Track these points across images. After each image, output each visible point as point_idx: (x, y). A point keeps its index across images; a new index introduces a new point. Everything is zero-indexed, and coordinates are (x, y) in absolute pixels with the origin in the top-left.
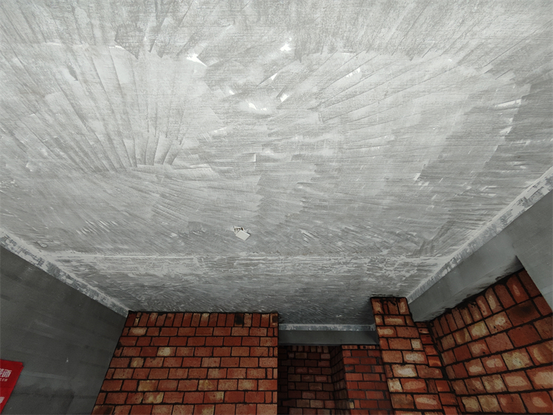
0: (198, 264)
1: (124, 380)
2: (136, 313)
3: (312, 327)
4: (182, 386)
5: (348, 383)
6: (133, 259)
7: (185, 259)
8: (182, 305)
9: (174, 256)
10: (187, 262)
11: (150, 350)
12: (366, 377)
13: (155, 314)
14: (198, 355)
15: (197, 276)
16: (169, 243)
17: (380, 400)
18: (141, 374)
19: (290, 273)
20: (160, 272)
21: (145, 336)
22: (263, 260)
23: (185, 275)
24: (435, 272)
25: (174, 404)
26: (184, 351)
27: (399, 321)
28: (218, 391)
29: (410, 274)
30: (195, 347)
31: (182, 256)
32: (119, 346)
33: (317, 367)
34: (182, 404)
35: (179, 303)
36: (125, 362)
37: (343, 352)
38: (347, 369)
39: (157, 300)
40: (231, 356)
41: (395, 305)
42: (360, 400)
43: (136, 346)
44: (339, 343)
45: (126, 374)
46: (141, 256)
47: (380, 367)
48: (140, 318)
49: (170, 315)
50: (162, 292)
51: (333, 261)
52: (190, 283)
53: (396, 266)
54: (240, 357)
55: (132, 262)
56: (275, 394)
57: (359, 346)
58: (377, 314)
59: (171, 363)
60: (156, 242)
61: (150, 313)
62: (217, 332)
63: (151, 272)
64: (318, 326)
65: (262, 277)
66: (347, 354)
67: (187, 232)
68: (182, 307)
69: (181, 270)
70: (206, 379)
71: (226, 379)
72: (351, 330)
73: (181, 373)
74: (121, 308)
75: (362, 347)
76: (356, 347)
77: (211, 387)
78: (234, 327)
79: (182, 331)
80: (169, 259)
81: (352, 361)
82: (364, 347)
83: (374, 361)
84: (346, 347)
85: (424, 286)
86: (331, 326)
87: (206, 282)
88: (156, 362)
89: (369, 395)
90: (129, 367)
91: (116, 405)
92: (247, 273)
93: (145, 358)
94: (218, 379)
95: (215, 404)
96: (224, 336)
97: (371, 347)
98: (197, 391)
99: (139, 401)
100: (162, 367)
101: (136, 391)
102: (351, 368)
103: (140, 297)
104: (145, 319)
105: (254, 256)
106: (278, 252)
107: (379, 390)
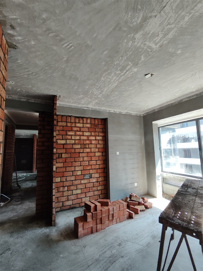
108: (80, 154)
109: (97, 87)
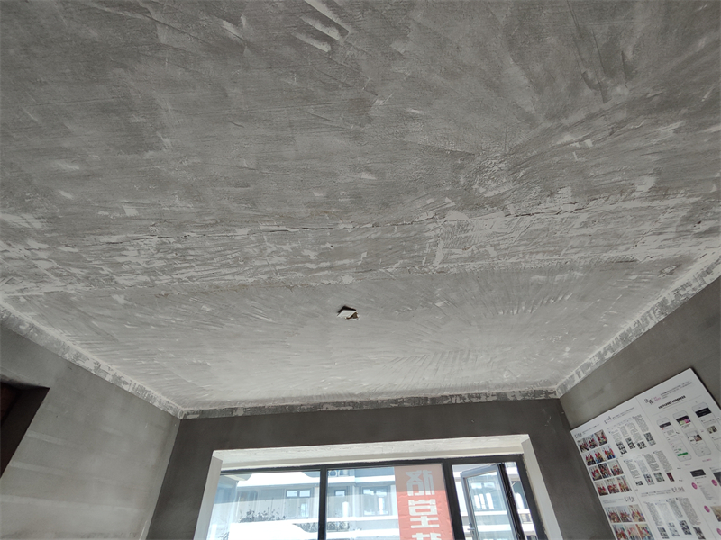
109: (178, 242)
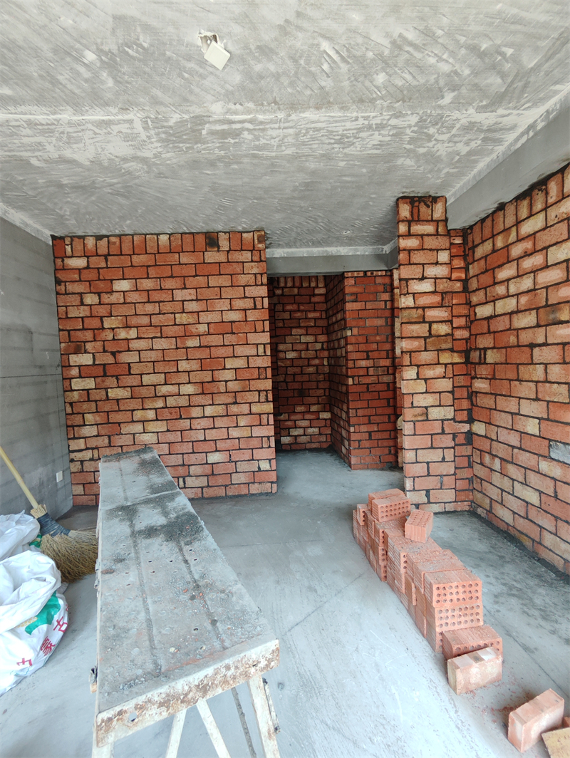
0: (143, 135)
1: (82, 318)
2: (62, 238)
3: (308, 251)
4: (155, 320)
5: (347, 312)
6: (31, 124)
7: (119, 122)
8: (128, 222)
9: (98, 115)
10: (124, 128)
11: (101, 285)
12: (369, 305)
13: (91, 238)
14: (167, 287)
15: (144, 160)
16: (86, 81)
17: (381, 326)
18: (102, 311)
19: (289, 152)
20: (83, 154)
21: (88, 267)
22: (250, 121)
23: (125, 160)
24: (507, 144)
25: (152, 338)
26: (147, 284)
27: (429, 228)
28: (199, 323)
29: (468, 149)
30: (160, 278)
31: (112, 114)
32: (58, 282)
33: (310, 303)
34: (161, 337)
35: (123, 218)
36: (75, 300)
37: (346, 280)
38: (348, 298)
39: (89, 213)
40: (209, 287)
41: (428, 206)
42: (358, 327)
43: (80, 281)
44: (341, 270)
45: (83, 312)
46: (41, 115)
47: (388, 294)
48: (71, 244)
49: (113, 239)
50: (93, 198)
51: (361, 121)
52: (135, 178)
53: (454, 131)
54: (220, 287)
55: (28, 131)
56: (267, 323)
57: (365, 272)
58: (403, 221)
59: (134, 297)
60: (60, 78)
61: (83, 238)
62: (184, 259)
63: (68, 153)
64: (316, 251)
65: (246, 160)
66: (349, 282)
67: (114, 48)
68: (128, 226)
69: (117, 148)
70: (183, 312)
71: (207, 311)
72: (358, 253)
73: (150, 308)
74: (38, 231)
75: (369, 274)
76: (362, 274)
77: (191, 321)
78: (206, 251)
79: (137, 260)
80: (93, 123)
81: (355, 290)
82: (372, 274)
83: (381, 288)
84: (350, 274)
85: (480, 172)
86: (333, 250)
87: (160, 175)
88: (114, 298)
89: (368, 323)
90: (82, 304)
91: (85, 342)
92: (222, 153)
93: (99, 294)
94: (198, 312)
95: (199, 336)
96: (195, 264)
97: (380, 273)
98: (175, 325)
99: (111, 337)
100: (125, 303)
101: (103, 328)
102: (353, 297)
103: (61, 208)
104: (78, 245)
105: (236, 113)
106: (275, 102)
107: (381, 317)
108: (536, 350)
